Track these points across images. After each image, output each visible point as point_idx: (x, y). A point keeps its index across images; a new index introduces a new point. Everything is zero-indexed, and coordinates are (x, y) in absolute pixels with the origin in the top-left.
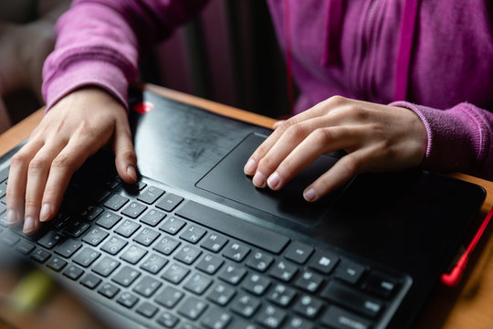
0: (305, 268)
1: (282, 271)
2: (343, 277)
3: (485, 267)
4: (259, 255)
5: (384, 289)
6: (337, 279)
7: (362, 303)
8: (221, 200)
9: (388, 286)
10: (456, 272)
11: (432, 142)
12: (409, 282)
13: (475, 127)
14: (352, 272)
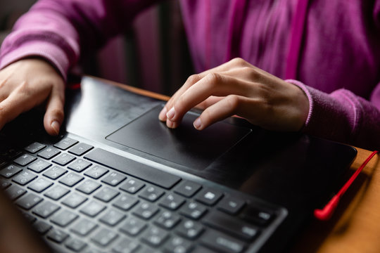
0: (192, 200)
1: (171, 202)
2: (225, 208)
3: (355, 210)
4: (152, 189)
5: (262, 219)
6: (220, 209)
7: (240, 228)
8: (126, 149)
9: (265, 216)
10: (327, 209)
11: (313, 110)
12: (284, 213)
13: (350, 107)
14: (233, 204)
